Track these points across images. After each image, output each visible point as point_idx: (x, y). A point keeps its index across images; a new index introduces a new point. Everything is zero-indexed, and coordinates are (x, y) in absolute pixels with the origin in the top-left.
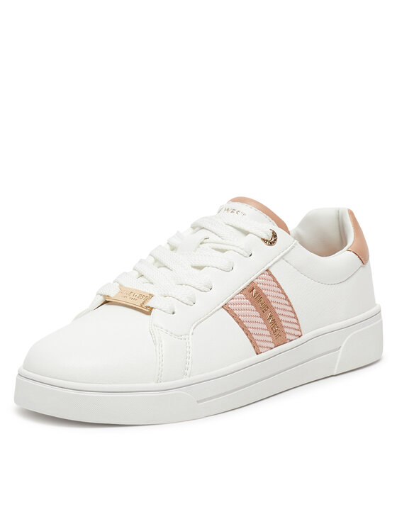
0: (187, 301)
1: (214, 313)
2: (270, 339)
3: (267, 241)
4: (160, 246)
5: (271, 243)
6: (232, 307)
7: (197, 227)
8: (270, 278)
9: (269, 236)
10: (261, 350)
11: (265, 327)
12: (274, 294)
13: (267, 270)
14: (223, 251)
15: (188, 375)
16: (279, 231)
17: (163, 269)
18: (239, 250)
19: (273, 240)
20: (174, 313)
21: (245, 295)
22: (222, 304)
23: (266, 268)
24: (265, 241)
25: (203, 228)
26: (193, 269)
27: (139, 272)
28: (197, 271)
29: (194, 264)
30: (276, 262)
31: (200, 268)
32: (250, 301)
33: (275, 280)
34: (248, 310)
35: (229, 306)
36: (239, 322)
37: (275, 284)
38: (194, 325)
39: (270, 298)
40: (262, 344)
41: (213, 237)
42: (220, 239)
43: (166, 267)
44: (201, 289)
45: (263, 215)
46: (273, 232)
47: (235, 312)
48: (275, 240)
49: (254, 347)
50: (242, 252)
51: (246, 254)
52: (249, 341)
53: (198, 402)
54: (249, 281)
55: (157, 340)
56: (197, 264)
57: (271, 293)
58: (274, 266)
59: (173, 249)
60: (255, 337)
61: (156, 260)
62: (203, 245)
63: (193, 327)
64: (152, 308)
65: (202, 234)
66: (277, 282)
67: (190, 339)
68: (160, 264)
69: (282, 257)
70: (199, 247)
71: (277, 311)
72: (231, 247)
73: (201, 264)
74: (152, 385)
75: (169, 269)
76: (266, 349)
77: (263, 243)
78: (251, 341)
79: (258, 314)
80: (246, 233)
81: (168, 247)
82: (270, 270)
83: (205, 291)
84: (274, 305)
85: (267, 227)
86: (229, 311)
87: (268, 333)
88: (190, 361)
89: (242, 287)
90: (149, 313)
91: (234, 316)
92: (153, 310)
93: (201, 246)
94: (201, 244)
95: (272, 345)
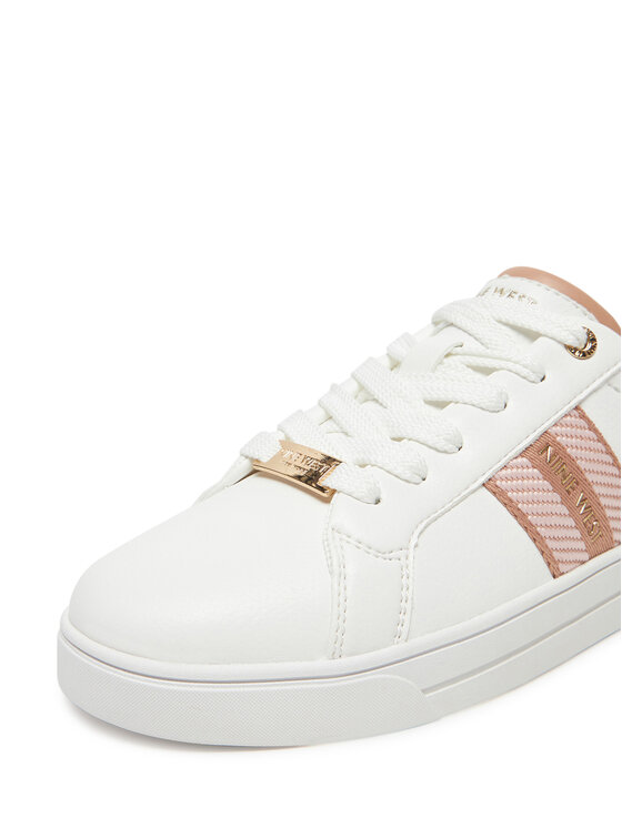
0: (407, 475)
1: (466, 497)
2: (581, 545)
3: (576, 349)
4: (371, 359)
5: (585, 355)
6: (502, 484)
7: (441, 322)
8: (582, 422)
9: (578, 340)
10: (562, 568)
11: (571, 522)
12: (592, 455)
13: (577, 408)
14: (487, 371)
15: (404, 636)
16: (601, 331)
17: (371, 405)
18: (518, 368)
19: (589, 346)
20: (378, 501)
21: (531, 459)
22: (483, 479)
23: (573, 404)
24: (572, 350)
25: (452, 324)
26: (427, 406)
27: (326, 412)
28: (434, 411)
29: (429, 398)
30: (595, 391)
31: (441, 405)
32: (541, 471)
33: (592, 427)
34: (537, 490)
35: (498, 483)
36: (519, 515)
37: (592, 434)
38: (421, 527)
39: (582, 464)
40: (565, 556)
41: (470, 344)
42: (481, 349)
43: (376, 401)
44: (438, 446)
45: (571, 304)
46: (589, 332)
47: (509, 494)
48: (593, 348)
49: (549, 564)
50: (525, 372)
51: (533, 377)
52: (538, 554)
53: (424, 691)
54: (540, 430)
55: (335, 563)
56: (435, 396)
57: (584, 453)
58: (590, 399)
59: (395, 365)
60: (551, 544)
61: (362, 388)
62: (450, 358)
63: (417, 533)
64: (334, 491)
65: (450, 337)
66: (596, 431)
67: (411, 559)
68: (366, 395)
69: (607, 382)
70: (441, 363)
71: (597, 489)
72: (503, 364)
73: (442, 397)
74: (322, 664)
75: (381, 404)
76: (572, 566)
77: (567, 354)
78: (542, 553)
79: (557, 497)
80: (532, 336)
81: (386, 363)
82: (583, 407)
83: (446, 452)
84: (590, 477)
85: (576, 323)
86: (499, 493)
87: (577, 534)
88: (408, 606)
89: (526, 443)
90: (327, 501)
91: (509, 504)
92: (336, 495)
93: (445, 360)
94: (447, 355)
95: (585, 556)
